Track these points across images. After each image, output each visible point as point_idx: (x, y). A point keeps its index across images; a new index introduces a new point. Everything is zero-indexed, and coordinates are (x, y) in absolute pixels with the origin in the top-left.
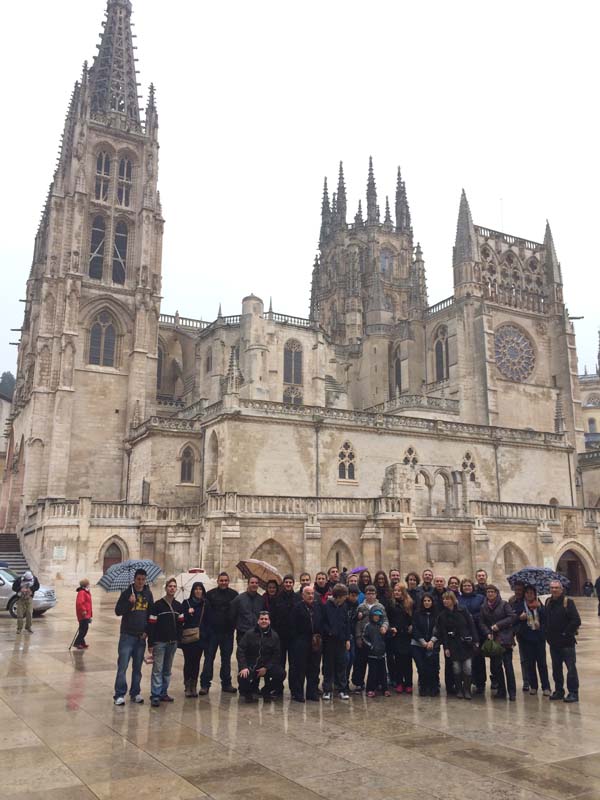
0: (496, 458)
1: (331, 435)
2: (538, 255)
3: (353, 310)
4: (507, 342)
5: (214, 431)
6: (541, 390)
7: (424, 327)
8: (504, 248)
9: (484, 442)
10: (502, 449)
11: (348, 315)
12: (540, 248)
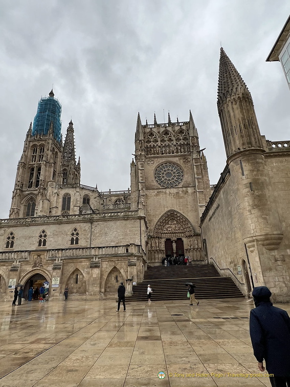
0: (91, 228)
2: (184, 128)
4: (165, 171)
8: (162, 130)
9: (84, 222)
12: (185, 123)
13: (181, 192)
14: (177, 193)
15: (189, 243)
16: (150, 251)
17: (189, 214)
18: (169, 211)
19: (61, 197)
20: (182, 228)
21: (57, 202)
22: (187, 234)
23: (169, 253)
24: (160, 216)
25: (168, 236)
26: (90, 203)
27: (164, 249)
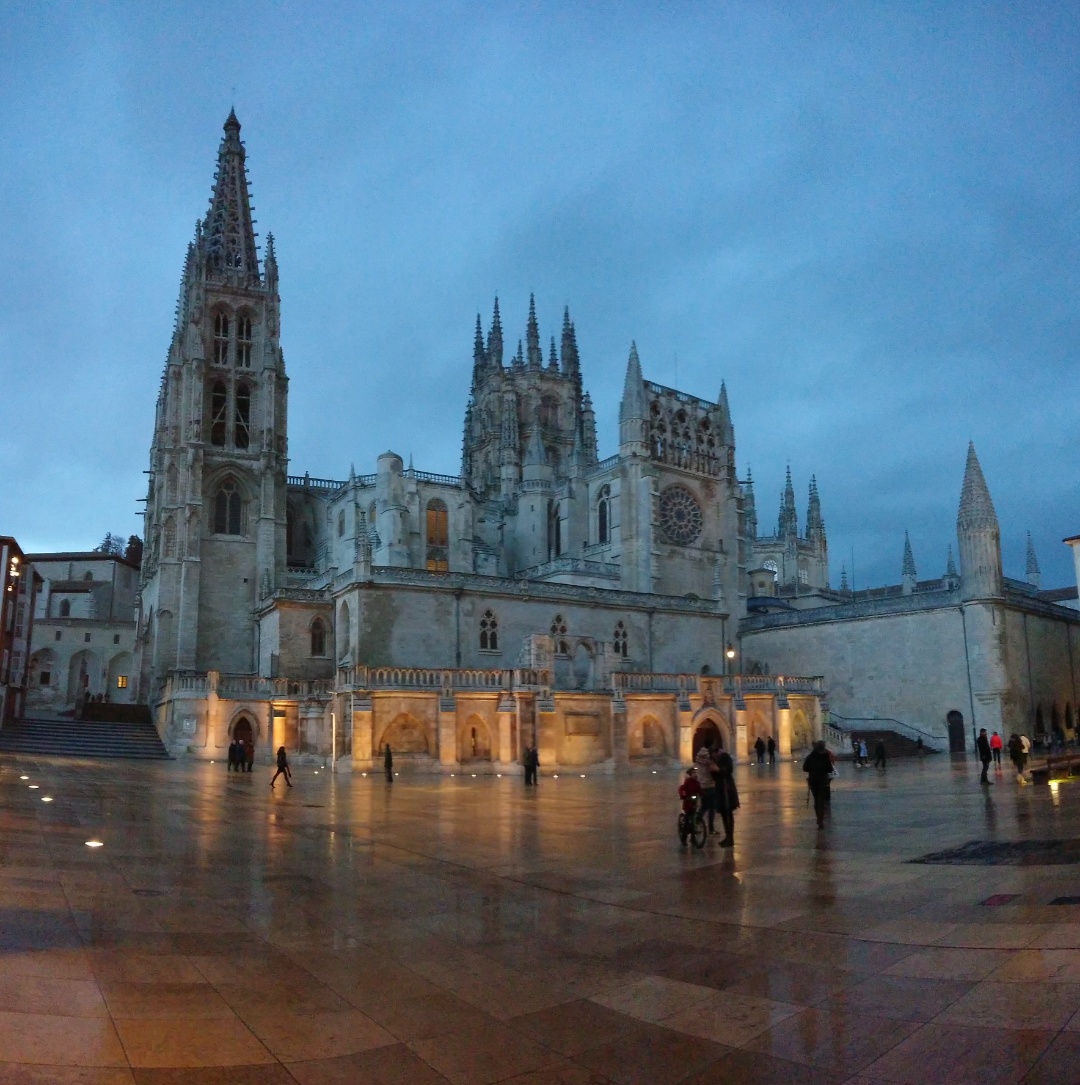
0: (650, 626)
1: (473, 603)
3: (509, 463)
4: (675, 505)
5: (345, 602)
6: (706, 554)
7: (587, 485)
9: (639, 610)
10: (656, 616)
11: (503, 469)
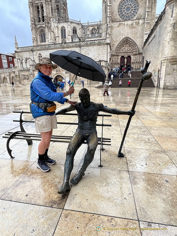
4: (126, 6)
13: (134, 24)
14: (132, 24)
15: (134, 58)
16: (112, 63)
17: (137, 40)
18: (125, 38)
19: (60, 29)
20: (131, 50)
21: (58, 33)
22: (134, 53)
23: (122, 65)
24: (119, 42)
25: (123, 54)
26: (77, 33)
27: (120, 62)
